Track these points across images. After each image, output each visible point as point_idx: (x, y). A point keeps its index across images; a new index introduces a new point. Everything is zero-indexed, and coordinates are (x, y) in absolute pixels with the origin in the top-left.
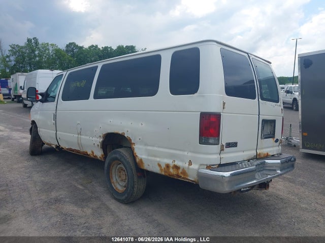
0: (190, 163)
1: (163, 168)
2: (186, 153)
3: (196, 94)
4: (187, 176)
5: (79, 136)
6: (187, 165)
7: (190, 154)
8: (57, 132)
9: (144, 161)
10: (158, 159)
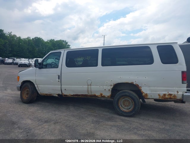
0: (178, 92)
1: (161, 96)
2: (175, 88)
3: (177, 64)
4: (176, 97)
5: (89, 87)
6: (176, 93)
7: (177, 88)
8: (62, 86)
9: (148, 94)
10: (158, 93)
